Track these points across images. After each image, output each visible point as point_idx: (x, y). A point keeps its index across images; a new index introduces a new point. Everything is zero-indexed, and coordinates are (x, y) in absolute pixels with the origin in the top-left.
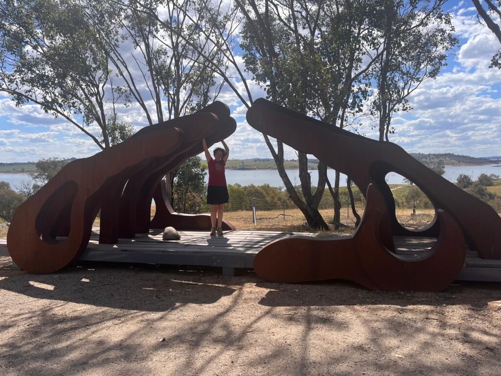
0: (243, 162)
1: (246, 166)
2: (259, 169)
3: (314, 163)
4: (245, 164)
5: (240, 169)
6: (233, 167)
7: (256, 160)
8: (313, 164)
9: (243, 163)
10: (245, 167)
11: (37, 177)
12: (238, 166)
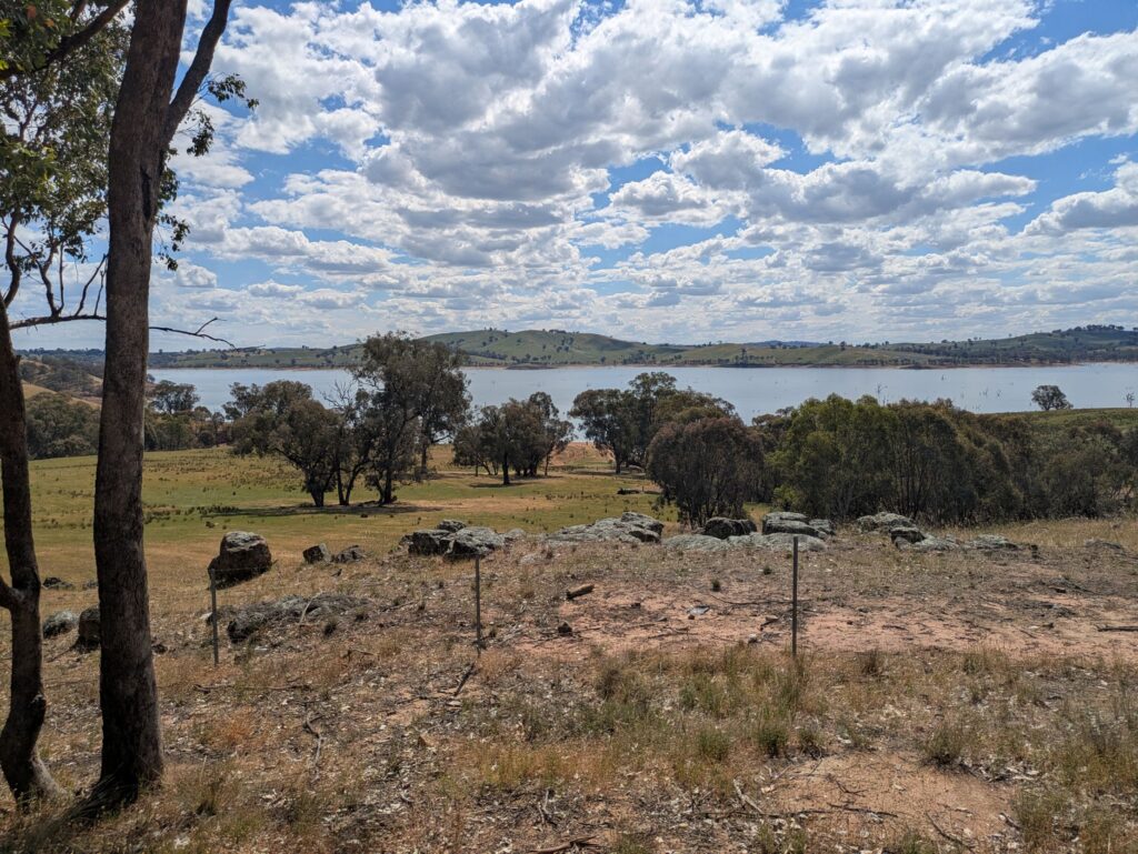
0: (743, 348)
1: (751, 357)
2: (783, 365)
3: (919, 352)
4: (748, 353)
5: (737, 365)
6: (720, 361)
7: (773, 345)
8: (918, 355)
9: (744, 351)
10: (750, 361)
11: (362, 375)
12: (731, 358)
